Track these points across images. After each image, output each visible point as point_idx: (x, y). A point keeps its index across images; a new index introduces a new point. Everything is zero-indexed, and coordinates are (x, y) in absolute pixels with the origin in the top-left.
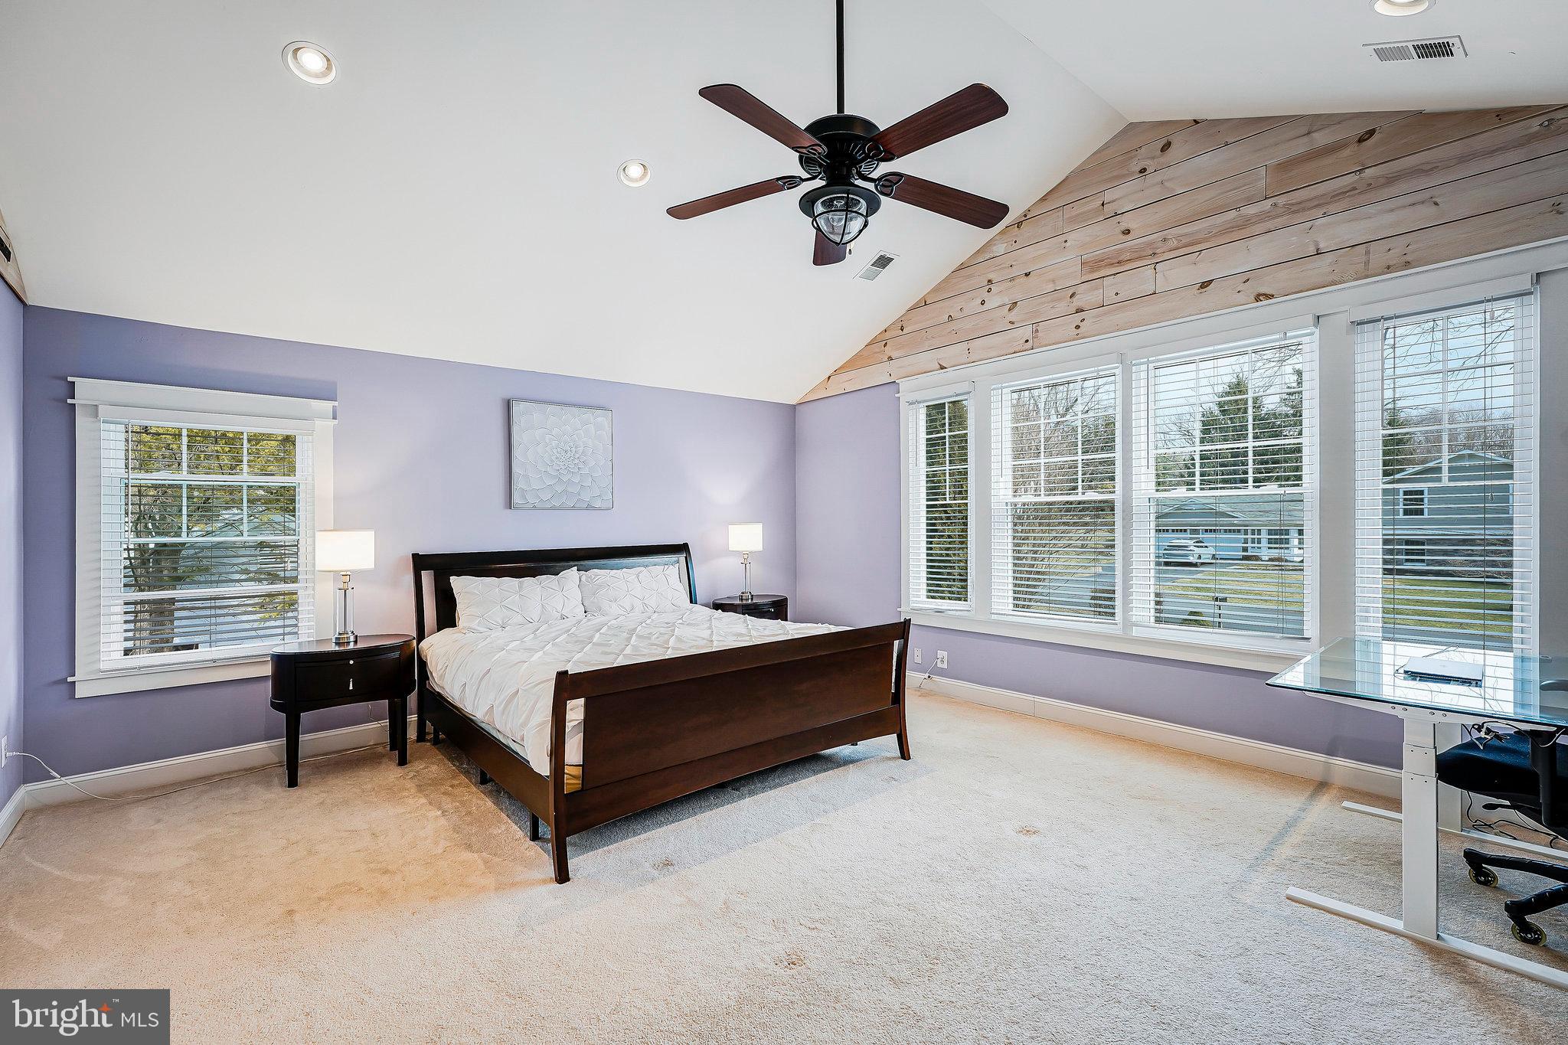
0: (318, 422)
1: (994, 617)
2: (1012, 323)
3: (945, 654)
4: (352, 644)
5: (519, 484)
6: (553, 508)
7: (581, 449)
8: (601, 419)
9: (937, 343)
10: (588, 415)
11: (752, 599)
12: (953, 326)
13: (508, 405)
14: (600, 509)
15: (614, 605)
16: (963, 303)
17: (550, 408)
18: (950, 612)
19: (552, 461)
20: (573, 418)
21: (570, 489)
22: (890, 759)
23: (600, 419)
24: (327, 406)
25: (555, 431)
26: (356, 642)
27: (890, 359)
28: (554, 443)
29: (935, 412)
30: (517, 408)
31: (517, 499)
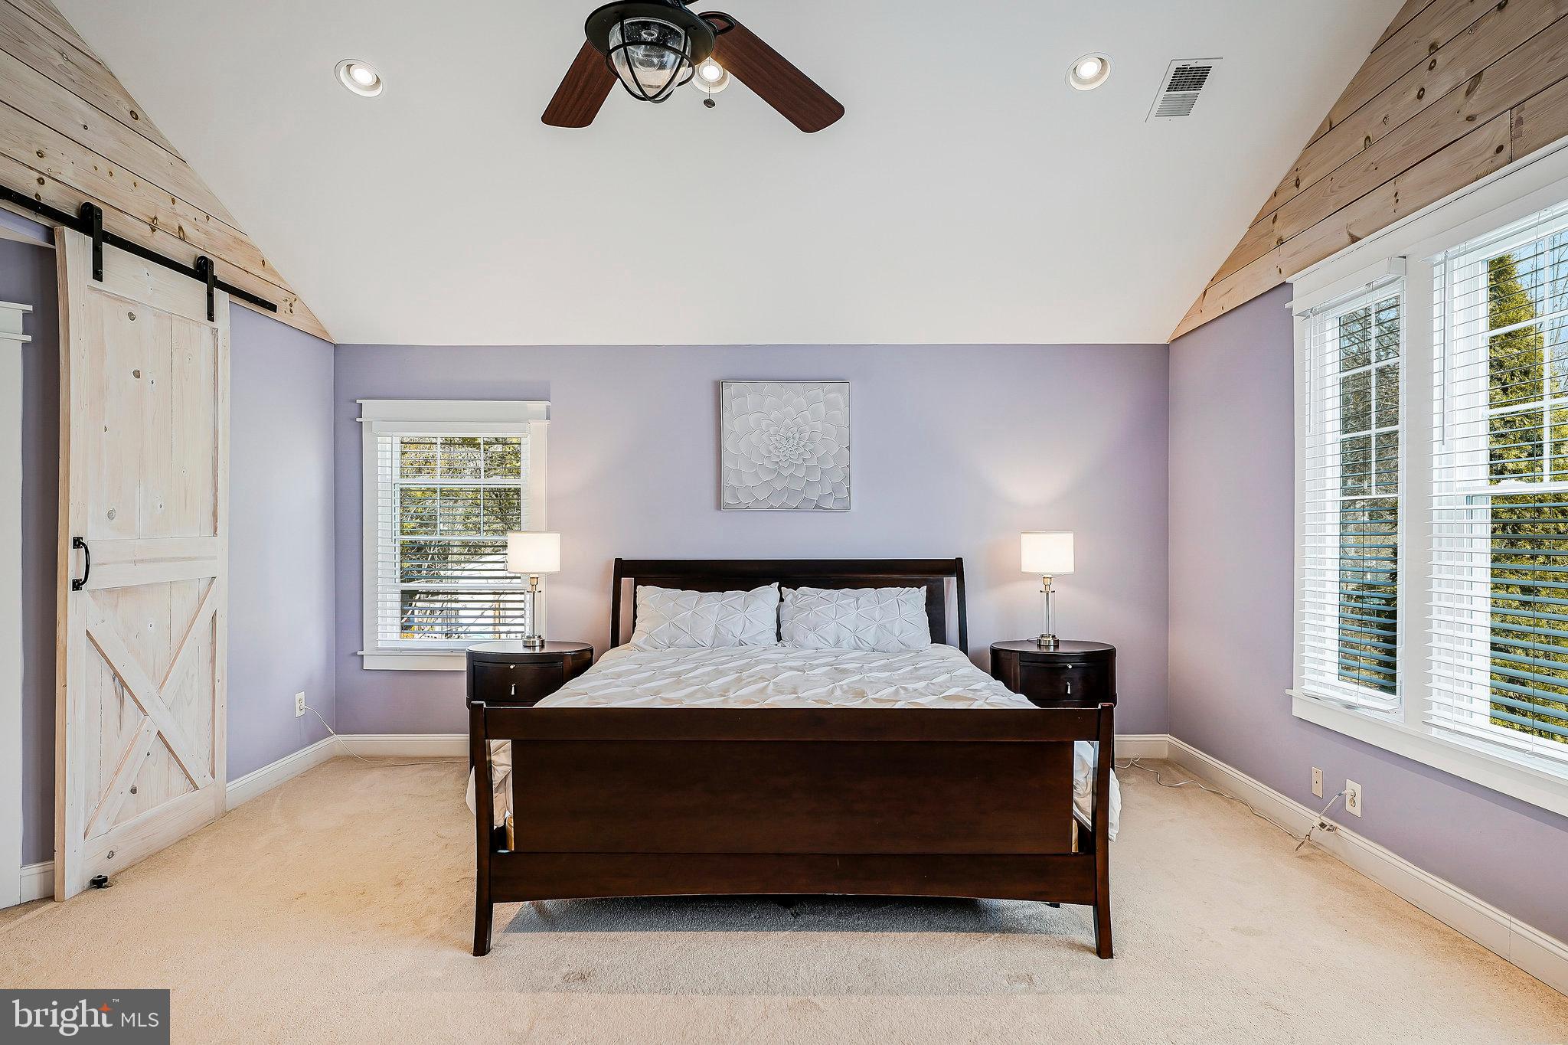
0: (533, 424)
1: (1434, 732)
2: (1471, 119)
3: (1358, 788)
4: (537, 649)
5: (729, 480)
6: (771, 509)
7: (807, 435)
8: (835, 394)
9: (1346, 196)
10: (816, 390)
11: (1056, 646)
12: (1372, 156)
13: (718, 387)
14: (830, 510)
15: (811, 636)
16: (1389, 106)
17: (768, 387)
18: (1365, 712)
19: (770, 452)
20: (796, 397)
21: (793, 487)
22: (1073, 946)
23: (832, 396)
24: (540, 406)
25: (774, 415)
26: (542, 646)
27: (1281, 242)
28: (772, 430)
29: (1355, 325)
30: (728, 391)
31: (727, 499)
